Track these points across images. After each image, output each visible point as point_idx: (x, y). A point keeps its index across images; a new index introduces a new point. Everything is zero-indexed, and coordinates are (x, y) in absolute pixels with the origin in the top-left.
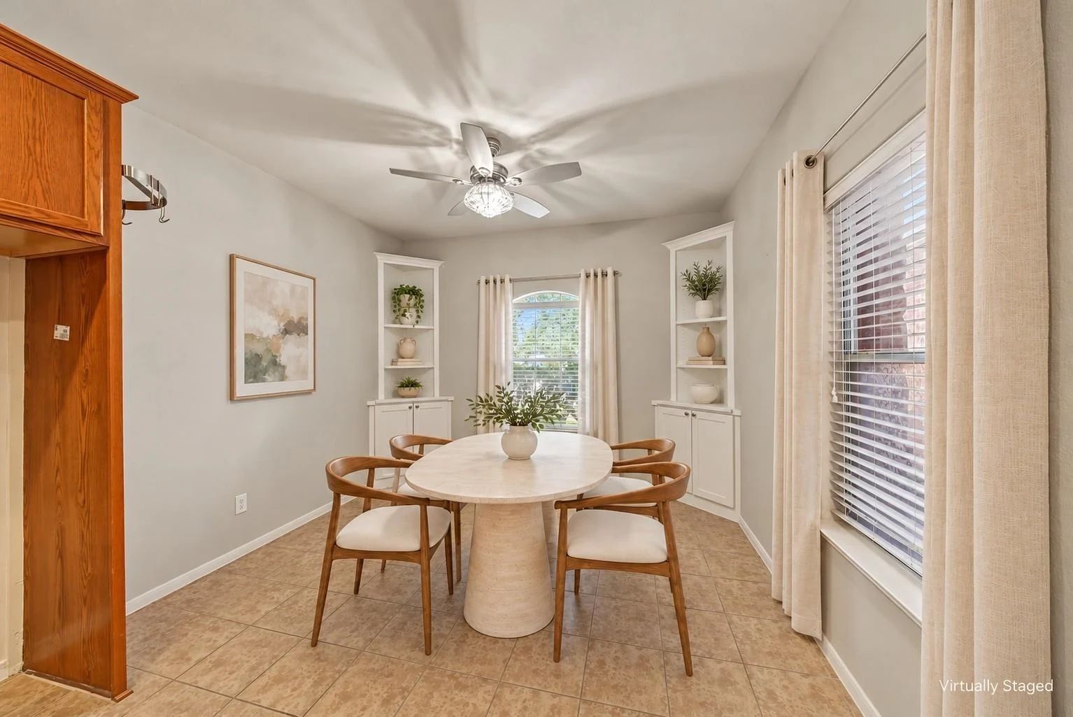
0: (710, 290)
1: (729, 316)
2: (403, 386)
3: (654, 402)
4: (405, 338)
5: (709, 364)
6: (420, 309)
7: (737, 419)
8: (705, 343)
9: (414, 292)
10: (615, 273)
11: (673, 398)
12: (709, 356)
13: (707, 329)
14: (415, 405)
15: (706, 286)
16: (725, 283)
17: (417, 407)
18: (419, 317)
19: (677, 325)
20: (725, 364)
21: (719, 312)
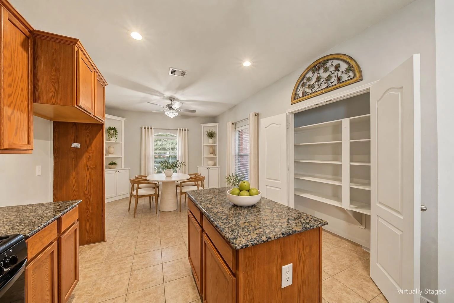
0: (213, 136)
1: (217, 144)
2: (110, 164)
3: (198, 166)
4: (110, 146)
5: (212, 155)
6: (116, 135)
7: (219, 168)
8: (211, 150)
9: (114, 129)
10: (188, 130)
11: (203, 165)
12: (212, 153)
13: (212, 146)
14: (118, 171)
15: (211, 135)
16: (216, 135)
17: (118, 172)
18: (116, 138)
19: (204, 145)
20: (216, 155)
21: (215, 142)
